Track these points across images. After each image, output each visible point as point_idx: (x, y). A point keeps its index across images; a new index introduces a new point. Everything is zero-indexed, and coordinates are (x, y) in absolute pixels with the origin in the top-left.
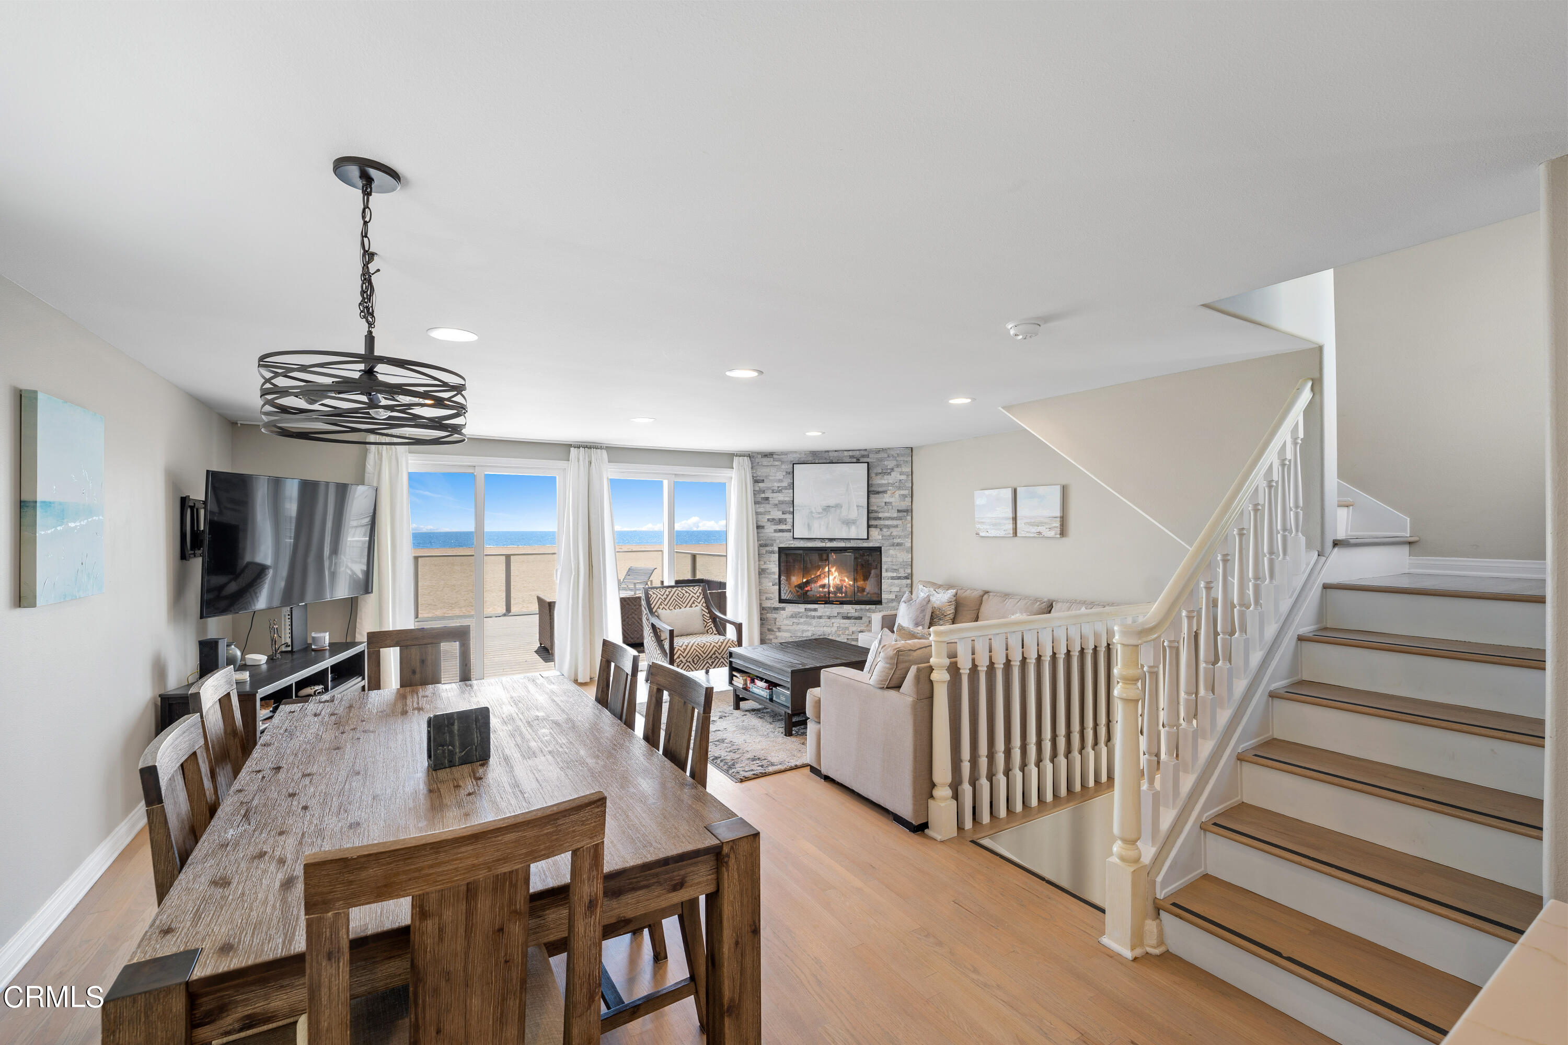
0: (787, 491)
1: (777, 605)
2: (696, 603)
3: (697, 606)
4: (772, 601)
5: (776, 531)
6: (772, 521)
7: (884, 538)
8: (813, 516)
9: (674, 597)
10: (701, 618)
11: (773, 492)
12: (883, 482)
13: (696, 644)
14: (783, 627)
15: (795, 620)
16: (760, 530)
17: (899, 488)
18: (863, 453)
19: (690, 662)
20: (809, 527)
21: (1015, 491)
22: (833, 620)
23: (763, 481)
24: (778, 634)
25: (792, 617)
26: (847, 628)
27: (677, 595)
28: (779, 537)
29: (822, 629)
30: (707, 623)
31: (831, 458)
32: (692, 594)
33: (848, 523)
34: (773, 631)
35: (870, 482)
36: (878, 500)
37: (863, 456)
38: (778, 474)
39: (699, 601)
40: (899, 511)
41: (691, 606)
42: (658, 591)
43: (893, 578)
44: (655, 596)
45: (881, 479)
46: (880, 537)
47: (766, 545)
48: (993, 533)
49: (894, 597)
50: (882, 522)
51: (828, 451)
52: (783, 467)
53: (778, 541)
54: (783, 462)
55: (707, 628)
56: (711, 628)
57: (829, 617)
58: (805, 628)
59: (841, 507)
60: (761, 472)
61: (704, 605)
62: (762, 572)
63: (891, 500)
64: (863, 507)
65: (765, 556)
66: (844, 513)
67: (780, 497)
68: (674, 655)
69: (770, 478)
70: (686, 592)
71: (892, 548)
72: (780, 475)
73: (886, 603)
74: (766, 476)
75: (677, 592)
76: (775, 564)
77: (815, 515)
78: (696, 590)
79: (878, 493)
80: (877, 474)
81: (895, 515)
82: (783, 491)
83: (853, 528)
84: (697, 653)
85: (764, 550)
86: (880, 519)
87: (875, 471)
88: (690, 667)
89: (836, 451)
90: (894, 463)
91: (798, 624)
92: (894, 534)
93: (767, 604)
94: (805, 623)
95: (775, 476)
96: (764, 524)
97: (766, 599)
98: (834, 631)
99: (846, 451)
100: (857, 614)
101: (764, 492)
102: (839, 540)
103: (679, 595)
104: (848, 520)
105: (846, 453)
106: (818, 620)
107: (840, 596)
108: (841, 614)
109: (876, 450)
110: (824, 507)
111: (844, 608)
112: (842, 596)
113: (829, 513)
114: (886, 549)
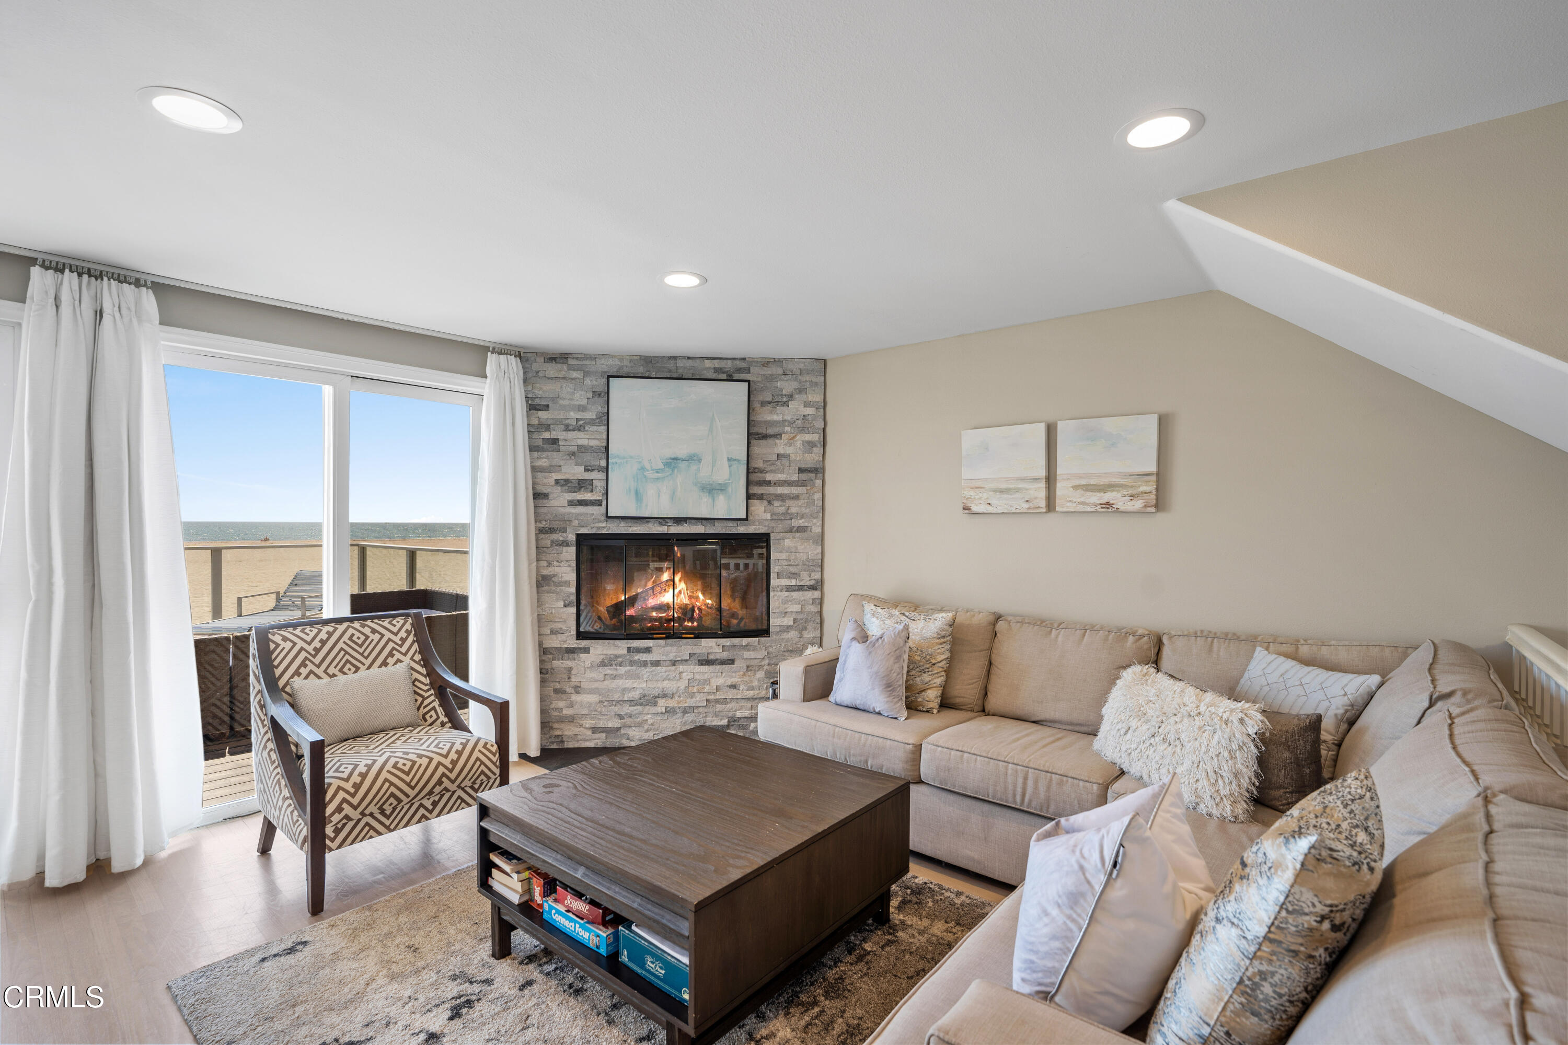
0: (595, 428)
1: (574, 643)
2: (398, 656)
3: (399, 661)
4: (563, 637)
5: (571, 503)
6: (564, 483)
7: (775, 517)
8: (645, 477)
9: (341, 645)
10: (409, 689)
11: (567, 428)
12: (775, 418)
13: (389, 766)
14: (584, 685)
15: (608, 671)
16: (541, 502)
17: (803, 430)
18: (738, 363)
19: (371, 815)
20: (638, 496)
21: (1051, 432)
22: (681, 668)
23: (547, 407)
24: (574, 698)
25: (603, 664)
26: (707, 682)
27: (351, 639)
28: (577, 515)
29: (660, 685)
30: (424, 699)
31: (680, 371)
32: (388, 635)
33: (712, 489)
34: (564, 692)
35: (752, 418)
36: (764, 451)
37: (739, 370)
38: (577, 395)
39: (403, 650)
40: (801, 470)
41: (384, 663)
42: (298, 632)
43: (789, 589)
44: (288, 645)
45: (771, 412)
46: (769, 517)
47: (551, 531)
48: (1000, 504)
49: (791, 623)
50: (772, 490)
51: (674, 358)
52: (588, 382)
53: (576, 523)
54: (587, 374)
55: (422, 711)
56: (434, 708)
57: (674, 663)
58: (628, 684)
59: (700, 461)
60: (544, 390)
61: (418, 657)
62: (543, 582)
63: (789, 450)
64: (738, 461)
65: (549, 551)
66: (705, 472)
67: (582, 439)
68: (324, 806)
69: (561, 402)
70: (374, 631)
71: (788, 535)
72: (581, 398)
73: (777, 634)
74: (553, 399)
75: (351, 631)
76: (569, 566)
77: (650, 475)
78: (399, 625)
79: (765, 437)
80: (763, 404)
81: (795, 477)
82: (587, 428)
83: (721, 499)
84: (393, 789)
85: (547, 540)
86: (768, 483)
87: (761, 398)
88: (372, 828)
89: (689, 358)
90: (795, 385)
91: (614, 677)
92: (793, 510)
93: (554, 642)
94: (629, 676)
95: (571, 399)
96: (549, 490)
97: (552, 632)
98: (683, 687)
99: (708, 358)
100: (725, 655)
101: (548, 428)
102: (693, 521)
103: (355, 638)
104: (712, 485)
105: (708, 364)
106: (654, 668)
107: (690, 624)
108: (696, 656)
109: (759, 360)
110: (667, 459)
111: (703, 644)
112: (693, 623)
113: (676, 470)
114: (778, 537)
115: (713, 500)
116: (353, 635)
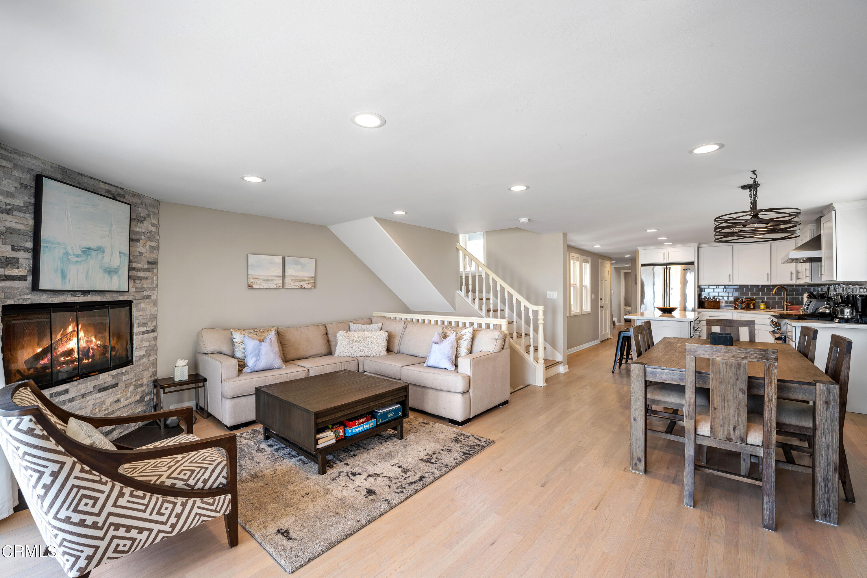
0: (22, 214)
7: (137, 290)
8: (69, 259)
12: (138, 230)
17: (150, 239)
18: (119, 190)
21: (284, 259)
26: (103, 402)
33: (110, 272)
36: (135, 249)
37: (119, 195)
40: (149, 263)
43: (144, 333)
45: (137, 226)
46: (134, 290)
48: (265, 285)
49: (145, 353)
50: (136, 273)
51: (82, 175)
53: (2, 295)
57: (83, 396)
59: (104, 251)
63: (143, 250)
66: (106, 260)
67: (8, 222)
71: (142, 301)
73: (137, 361)
77: (72, 258)
79: (135, 241)
80: (135, 220)
81: (146, 266)
82: (16, 213)
86: (136, 269)
87: (134, 216)
89: (91, 178)
90: (146, 212)
92: (145, 286)
99: (102, 182)
100: (112, 381)
102: (94, 293)
104: (110, 268)
105: (102, 185)
106: (70, 404)
108: (97, 387)
109: (130, 192)
110: (83, 248)
111: (101, 378)
113: (89, 257)
114: (138, 302)
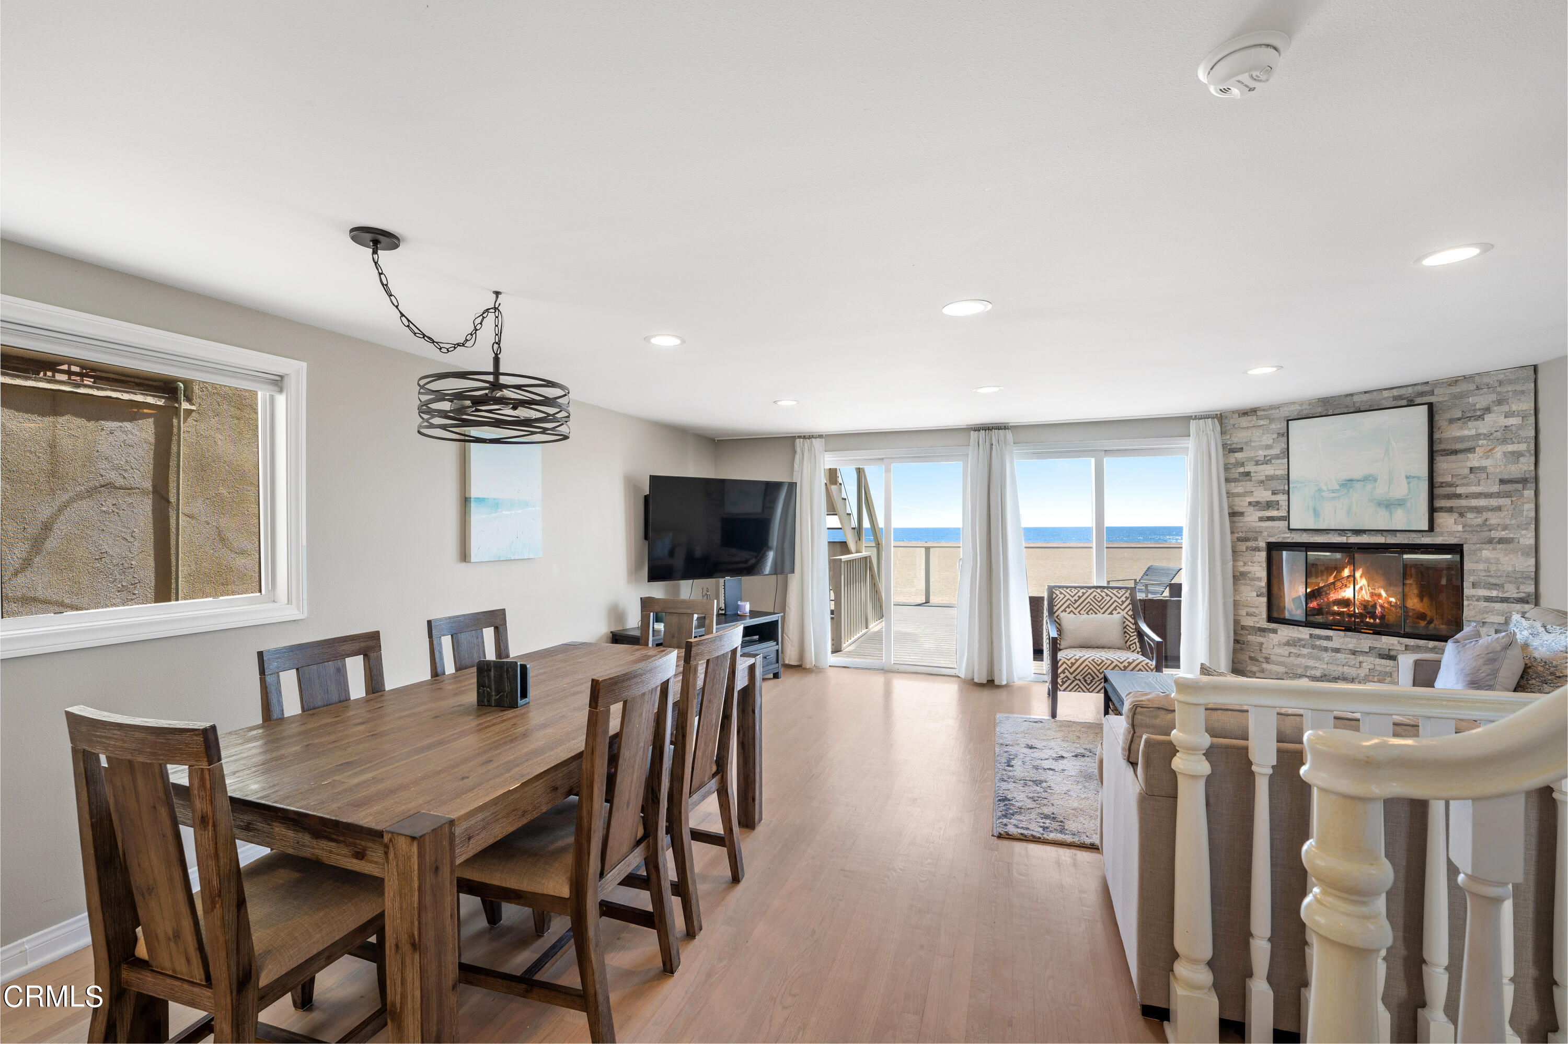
0: (1280, 461)
1: (1264, 624)
2: (1119, 610)
3: (1119, 613)
4: (1256, 619)
5: (1261, 519)
6: (1256, 504)
7: (1468, 529)
8: (1322, 496)
9: (1088, 600)
10: (1120, 628)
11: (1257, 463)
12: (1466, 432)
13: (1090, 660)
14: (1273, 658)
15: (1293, 650)
16: (1236, 519)
17: (1504, 441)
18: (1420, 388)
19: (1079, 680)
20: (1316, 513)
22: (1361, 658)
23: (1241, 450)
24: (1265, 666)
25: (1288, 644)
26: (1389, 674)
27: (1094, 597)
28: (1266, 528)
29: (1340, 669)
30: (1131, 636)
31: (1357, 405)
32: (1115, 598)
33: (1388, 505)
34: (1257, 660)
35: (1436, 436)
36: (1454, 466)
37: (1422, 394)
38: (1265, 437)
39: (1123, 607)
40: (1503, 481)
41: (1111, 613)
42: (1068, 591)
43: (1489, 599)
44: (1062, 596)
45: (1461, 428)
46: (1460, 528)
47: (1246, 539)
50: (1464, 503)
51: (1352, 395)
52: (1273, 426)
53: (1265, 534)
54: (1272, 420)
55: (1129, 643)
56: (1135, 643)
57: (1354, 653)
58: (1311, 663)
59: (1376, 480)
60: (1238, 438)
61: (1130, 613)
62: (1238, 577)
63: (1485, 463)
64: (1418, 478)
65: (1244, 554)
66: (1381, 490)
67: (1269, 470)
68: (1058, 669)
69: (1253, 444)
70: (1107, 595)
71: (1487, 545)
72: (1267, 439)
74: (1246, 443)
75: (1095, 593)
76: (1260, 566)
77: (1327, 494)
78: (1122, 594)
79: (1455, 452)
80: (1451, 421)
81: (1497, 488)
82: (1273, 461)
83: (1400, 512)
84: (1089, 670)
85: (1242, 546)
86: (1459, 496)
87: (1448, 416)
88: (1080, 687)
89: (1366, 392)
90: (1492, 397)
91: (1298, 656)
92: (1493, 521)
93: (1248, 622)
94: (1310, 656)
95: (1260, 441)
96: (1244, 510)
97: (1247, 614)
98: (1362, 675)
99: (1386, 389)
101: (1242, 465)
102: (1373, 533)
103: (1096, 598)
104: (1388, 500)
105: (1386, 394)
106: (1334, 654)
107: (1372, 621)
108: (1377, 650)
109: (1445, 381)
110: (1342, 481)
111: (1383, 641)
112: (1375, 620)
113: (1351, 490)
114: (1474, 547)
115: (1391, 514)
116: (1096, 596)
